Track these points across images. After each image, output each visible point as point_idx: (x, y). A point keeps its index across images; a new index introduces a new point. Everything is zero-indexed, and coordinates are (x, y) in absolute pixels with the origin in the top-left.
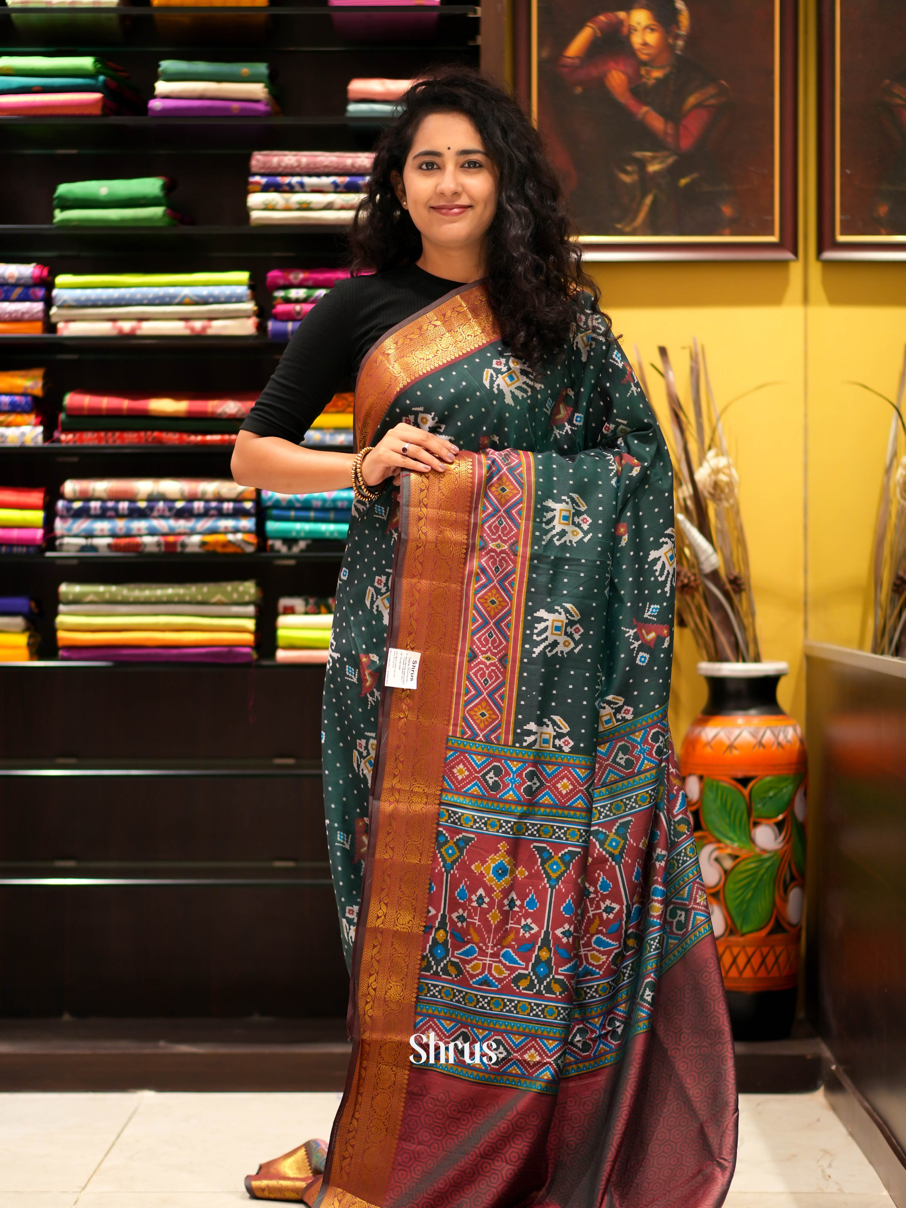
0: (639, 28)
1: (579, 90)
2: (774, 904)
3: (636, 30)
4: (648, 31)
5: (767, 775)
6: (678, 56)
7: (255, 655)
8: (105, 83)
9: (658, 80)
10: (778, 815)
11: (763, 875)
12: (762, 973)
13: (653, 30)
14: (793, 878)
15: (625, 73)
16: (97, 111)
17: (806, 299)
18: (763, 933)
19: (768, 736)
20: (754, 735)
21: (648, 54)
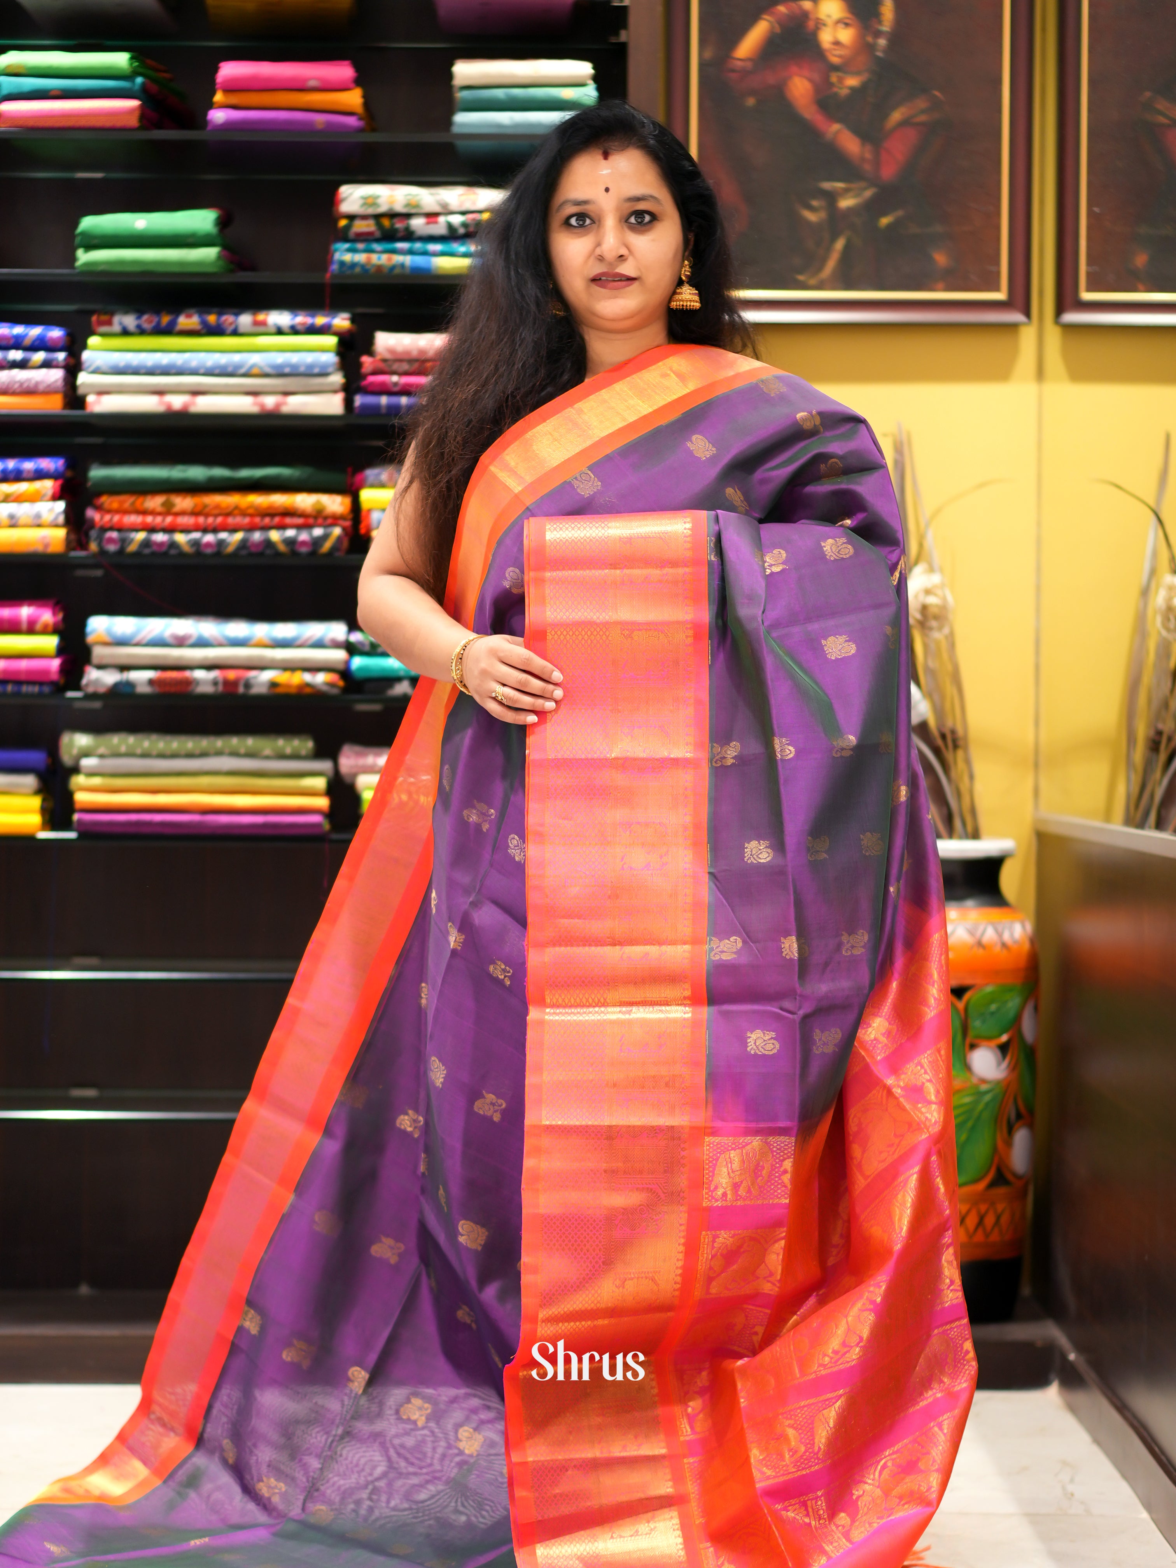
0: (829, 22)
1: (751, 102)
2: (995, 1150)
3: (825, 25)
4: (841, 26)
5: (987, 984)
6: (878, 58)
7: (326, 826)
8: (144, 87)
9: (853, 89)
10: (1000, 1035)
11: (981, 1113)
12: (979, 1237)
13: (847, 25)
14: (1019, 1116)
15: (810, 80)
16: (134, 122)
17: (1040, 374)
18: (981, 1186)
19: (990, 935)
20: (971, 933)
21: (840, 56)
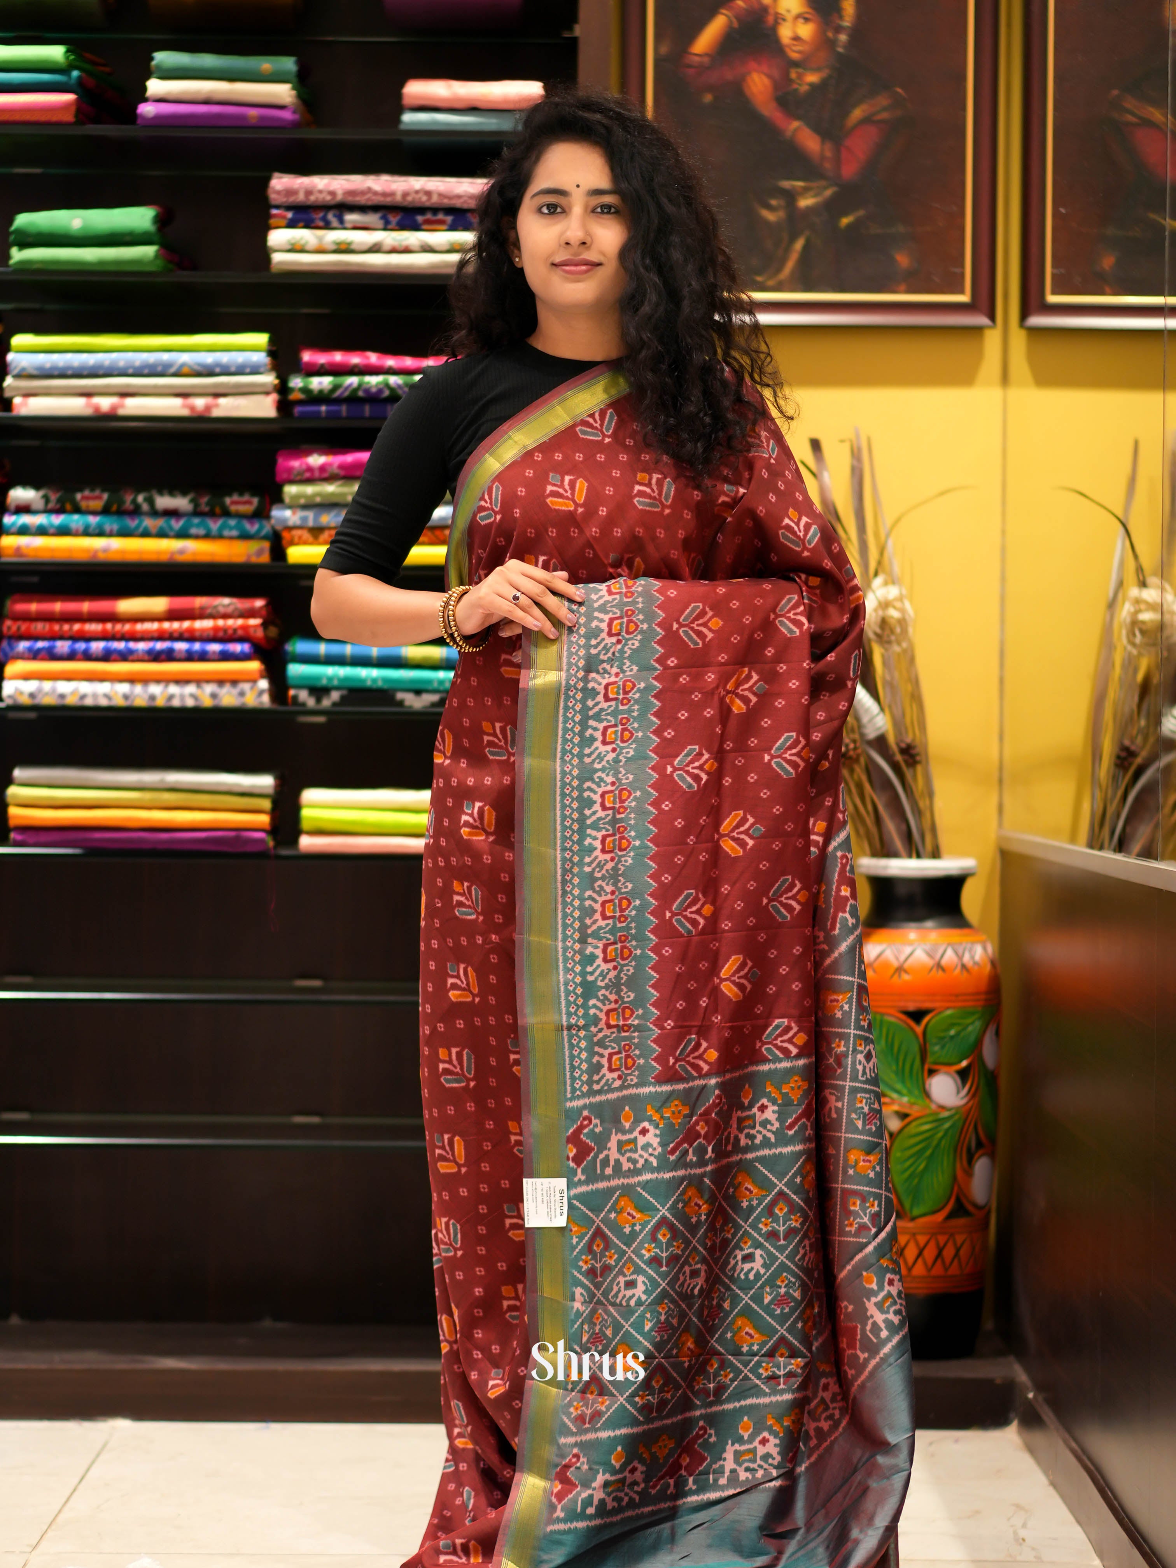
0: (789, 17)
1: (708, 98)
2: (955, 1178)
3: (784, 20)
4: (801, 20)
5: (947, 1008)
6: (839, 53)
7: (271, 843)
8: (80, 80)
9: (811, 85)
10: (961, 1061)
11: (940, 1140)
12: (938, 1270)
13: (807, 20)
14: (979, 1144)
15: (769, 76)
16: (69, 117)
17: (1005, 379)
18: (940, 1217)
19: (950, 956)
20: (930, 955)
21: (799, 52)
